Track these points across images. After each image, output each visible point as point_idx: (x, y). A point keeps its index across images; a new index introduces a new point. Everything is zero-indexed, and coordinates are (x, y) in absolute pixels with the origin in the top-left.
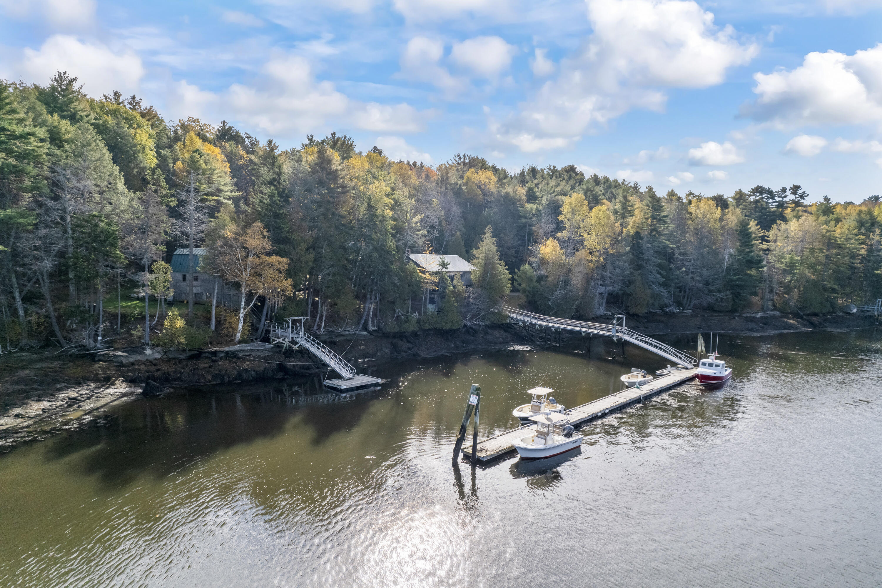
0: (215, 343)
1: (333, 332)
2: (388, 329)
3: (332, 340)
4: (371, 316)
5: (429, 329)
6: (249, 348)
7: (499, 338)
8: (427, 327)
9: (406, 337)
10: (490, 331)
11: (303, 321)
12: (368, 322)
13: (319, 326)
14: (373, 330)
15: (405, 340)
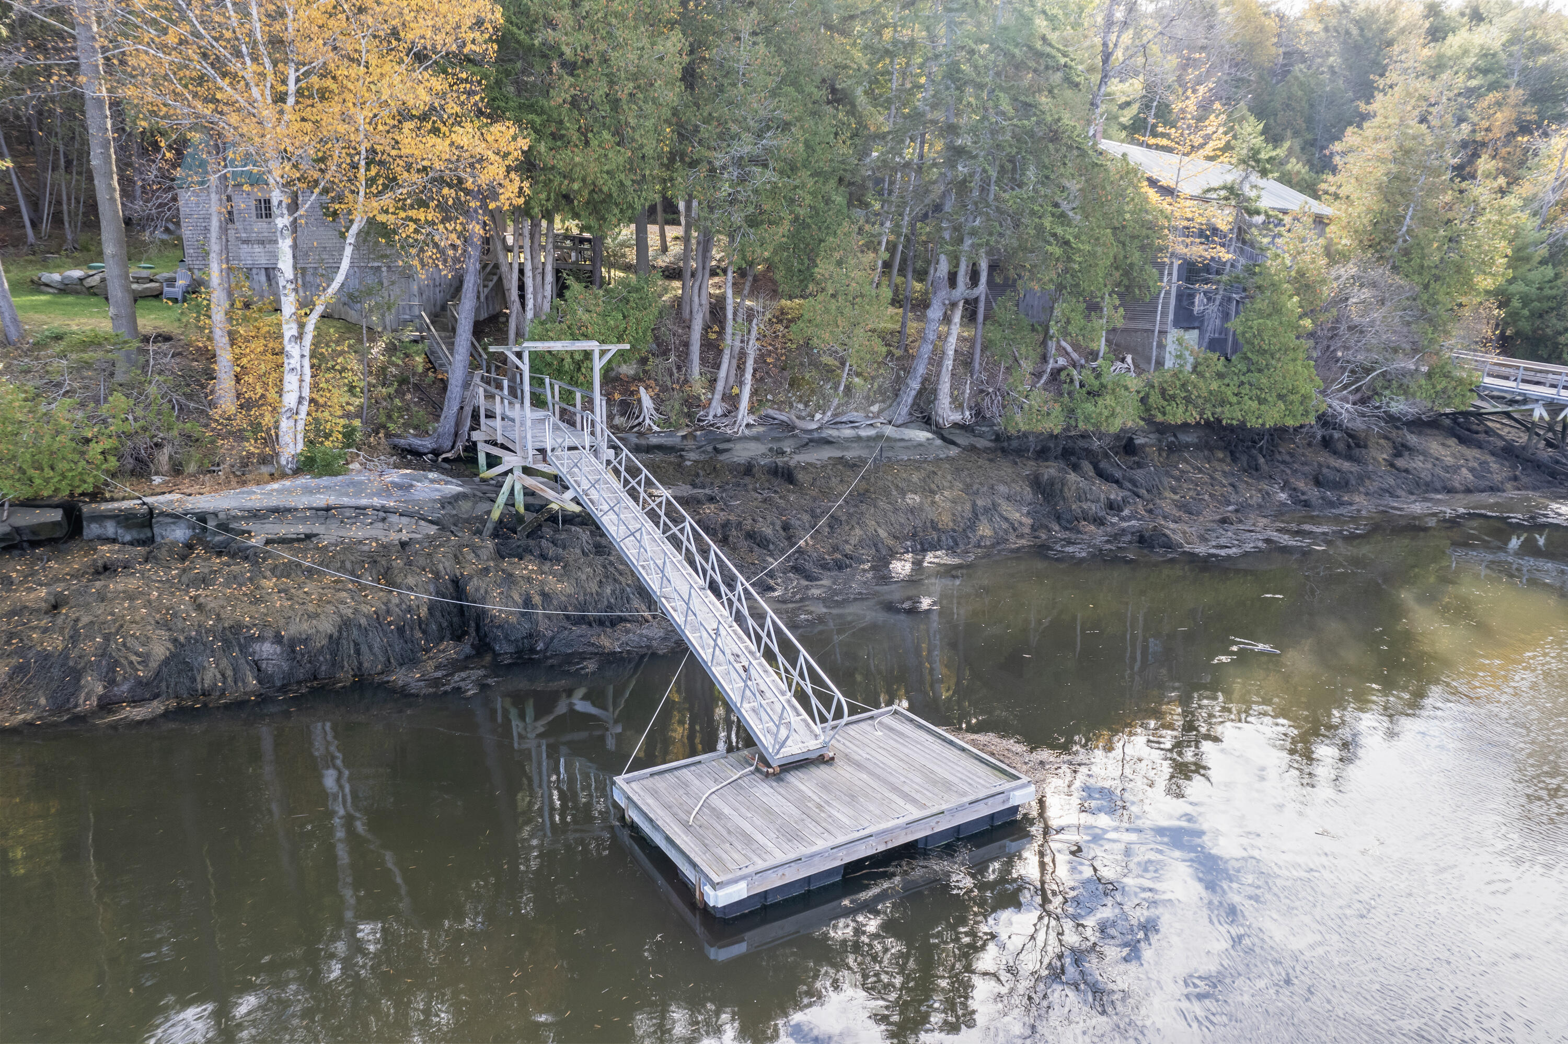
0: (192, 468)
1: (789, 427)
2: (1020, 423)
3: (780, 461)
4: (949, 363)
5: (1186, 425)
6: (321, 500)
7: (1456, 469)
8: (1178, 414)
9: (1089, 454)
10: (1412, 439)
11: (598, 365)
12: (935, 392)
13: (732, 400)
14: (956, 425)
15: (1087, 466)
